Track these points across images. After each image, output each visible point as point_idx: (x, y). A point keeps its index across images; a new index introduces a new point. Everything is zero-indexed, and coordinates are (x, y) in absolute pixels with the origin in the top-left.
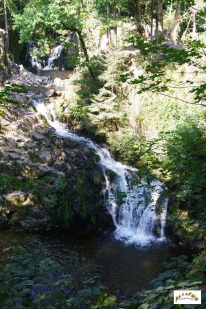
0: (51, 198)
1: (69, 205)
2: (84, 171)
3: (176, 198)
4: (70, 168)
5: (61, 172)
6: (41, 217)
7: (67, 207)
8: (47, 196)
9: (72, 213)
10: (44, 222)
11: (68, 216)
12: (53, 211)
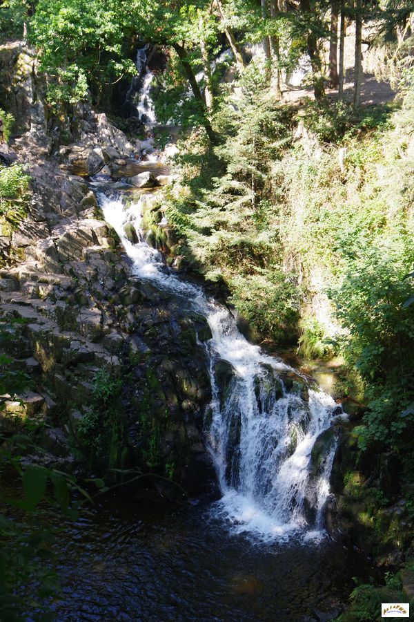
0: (85, 412)
1: (119, 431)
4: (134, 349)
5: (115, 358)
6: (64, 453)
7: (115, 437)
8: (79, 407)
9: (125, 452)
10: (67, 462)
11: (116, 456)
12: (86, 442)
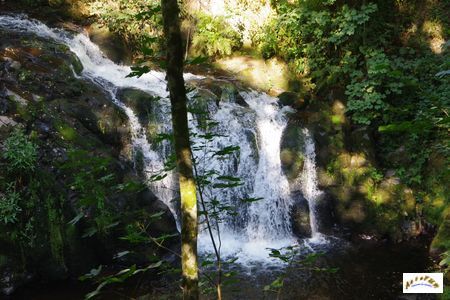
2: (63, 103)
3: (333, 125)
